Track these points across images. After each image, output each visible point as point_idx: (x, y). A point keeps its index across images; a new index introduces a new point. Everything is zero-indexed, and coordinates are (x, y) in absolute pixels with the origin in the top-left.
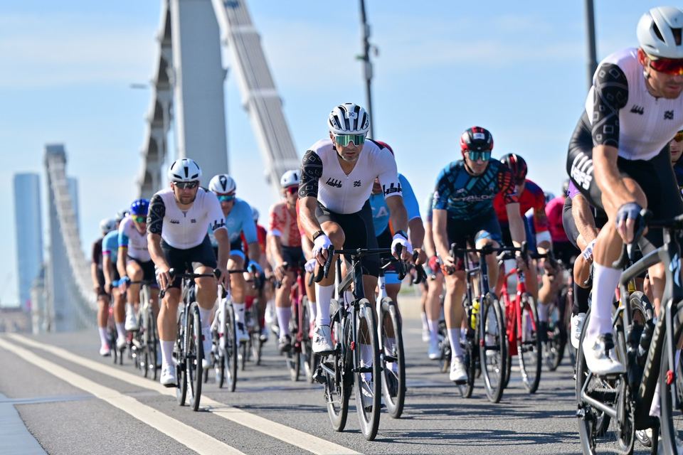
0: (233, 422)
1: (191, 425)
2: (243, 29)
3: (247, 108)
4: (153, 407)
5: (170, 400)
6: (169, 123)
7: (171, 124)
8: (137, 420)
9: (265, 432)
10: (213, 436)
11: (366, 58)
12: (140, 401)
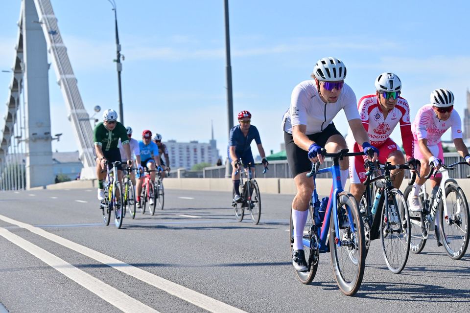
2: (58, 45)
3: (59, 84)
4: (17, 235)
5: (25, 231)
6: (21, 90)
7: (22, 90)
8: (9, 241)
9: (74, 249)
10: (48, 251)
11: (118, 61)
12: (10, 231)
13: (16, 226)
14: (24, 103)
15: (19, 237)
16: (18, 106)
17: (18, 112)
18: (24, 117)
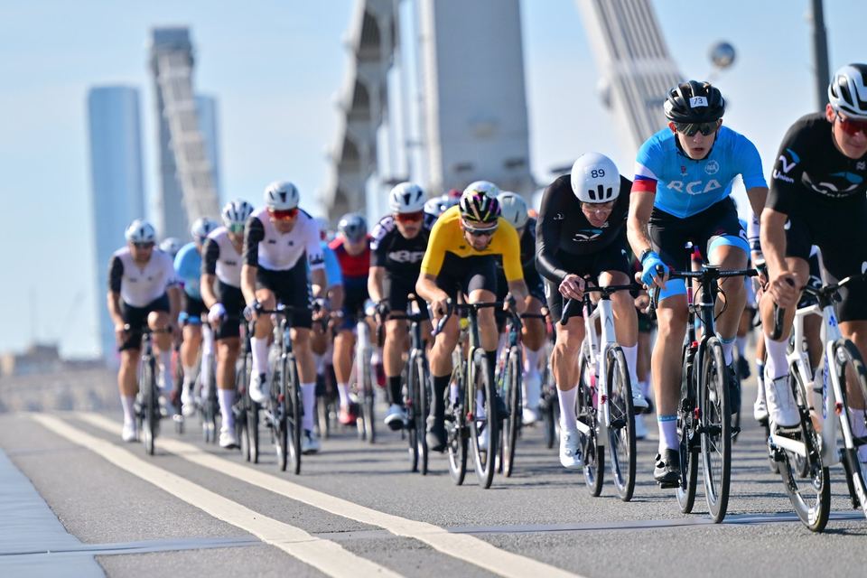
12: (352, 550)
13: (378, 528)
14: (419, 40)
15: (385, 570)
16: (392, 53)
17: (394, 79)
18: (421, 99)
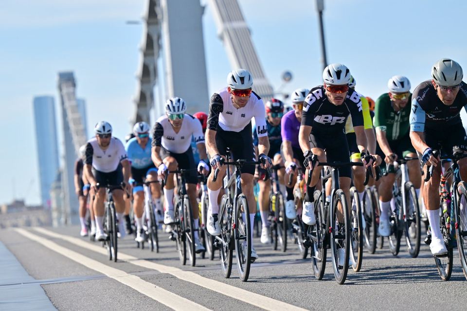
0: (220, 294)
1: (185, 297)
4: (155, 284)
5: (167, 278)
7: (160, 52)
8: (141, 294)
9: (247, 301)
12: (144, 279)
13: (154, 270)
15: (157, 287)
